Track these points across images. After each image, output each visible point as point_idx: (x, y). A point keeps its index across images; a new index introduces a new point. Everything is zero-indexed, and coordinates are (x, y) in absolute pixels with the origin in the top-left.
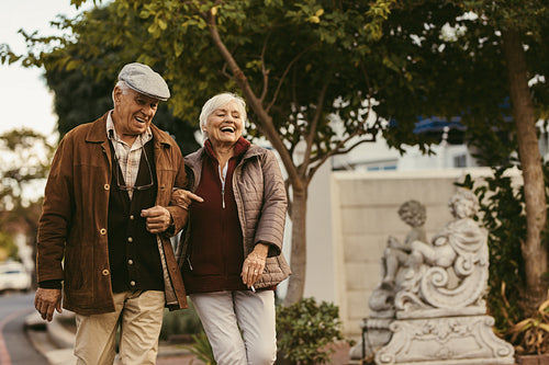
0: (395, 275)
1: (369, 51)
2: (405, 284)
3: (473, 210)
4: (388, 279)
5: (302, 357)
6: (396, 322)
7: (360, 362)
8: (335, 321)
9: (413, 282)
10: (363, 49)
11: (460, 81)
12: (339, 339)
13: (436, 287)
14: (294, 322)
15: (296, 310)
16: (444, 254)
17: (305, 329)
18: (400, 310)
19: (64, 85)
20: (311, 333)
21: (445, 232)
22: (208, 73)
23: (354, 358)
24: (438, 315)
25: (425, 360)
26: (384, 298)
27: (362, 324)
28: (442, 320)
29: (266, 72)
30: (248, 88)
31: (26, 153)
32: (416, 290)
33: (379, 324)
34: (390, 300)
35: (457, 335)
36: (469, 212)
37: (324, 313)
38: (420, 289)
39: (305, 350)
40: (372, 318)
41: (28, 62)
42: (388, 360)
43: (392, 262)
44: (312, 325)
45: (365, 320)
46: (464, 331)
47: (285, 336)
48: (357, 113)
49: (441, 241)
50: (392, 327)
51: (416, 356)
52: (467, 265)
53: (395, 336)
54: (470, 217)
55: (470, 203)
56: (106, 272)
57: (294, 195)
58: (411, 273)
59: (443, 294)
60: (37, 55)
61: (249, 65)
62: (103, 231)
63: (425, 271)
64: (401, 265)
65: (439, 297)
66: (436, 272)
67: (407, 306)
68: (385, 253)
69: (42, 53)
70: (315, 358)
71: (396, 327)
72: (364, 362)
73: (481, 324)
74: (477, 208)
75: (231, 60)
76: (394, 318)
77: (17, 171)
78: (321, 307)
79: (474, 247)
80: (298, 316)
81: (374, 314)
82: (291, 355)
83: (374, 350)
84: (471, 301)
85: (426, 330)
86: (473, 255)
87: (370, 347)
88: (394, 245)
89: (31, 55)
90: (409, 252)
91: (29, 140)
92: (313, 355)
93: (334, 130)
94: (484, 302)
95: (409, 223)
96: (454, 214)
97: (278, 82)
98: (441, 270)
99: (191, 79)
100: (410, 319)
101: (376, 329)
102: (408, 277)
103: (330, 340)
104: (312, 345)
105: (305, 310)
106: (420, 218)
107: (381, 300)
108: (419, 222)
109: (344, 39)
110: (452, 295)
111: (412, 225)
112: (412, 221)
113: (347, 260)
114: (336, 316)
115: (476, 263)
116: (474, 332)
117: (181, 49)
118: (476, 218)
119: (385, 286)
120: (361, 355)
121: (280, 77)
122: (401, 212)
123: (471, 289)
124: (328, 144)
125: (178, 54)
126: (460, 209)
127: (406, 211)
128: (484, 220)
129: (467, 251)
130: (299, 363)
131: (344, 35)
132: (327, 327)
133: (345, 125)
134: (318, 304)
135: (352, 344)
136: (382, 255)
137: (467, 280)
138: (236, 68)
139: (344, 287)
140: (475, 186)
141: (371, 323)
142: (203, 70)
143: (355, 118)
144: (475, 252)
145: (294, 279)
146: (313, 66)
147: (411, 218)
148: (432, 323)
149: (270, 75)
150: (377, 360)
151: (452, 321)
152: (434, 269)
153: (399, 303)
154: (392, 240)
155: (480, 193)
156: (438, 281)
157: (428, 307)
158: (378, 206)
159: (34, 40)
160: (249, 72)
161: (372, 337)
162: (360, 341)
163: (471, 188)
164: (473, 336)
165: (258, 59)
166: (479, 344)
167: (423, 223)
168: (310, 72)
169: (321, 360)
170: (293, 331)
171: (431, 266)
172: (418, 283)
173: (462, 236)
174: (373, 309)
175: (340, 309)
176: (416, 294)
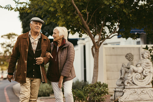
0: (124, 75)
1: (119, 7)
2: (128, 78)
3: (148, 56)
4: (122, 76)
5: (97, 100)
6: (125, 89)
7: (114, 101)
8: (107, 88)
9: (130, 77)
10: (117, 7)
11: (144, 17)
12: (108, 94)
13: (137, 79)
14: (94, 89)
15: (95, 85)
16: (140, 69)
17: (98, 91)
18: (126, 86)
19: (25, 19)
20: (100, 92)
21: (140, 62)
22: (70, 13)
23: (111, 100)
24: (138, 87)
25: (133, 101)
26: (121, 82)
27: (114, 90)
28: (139, 89)
29: (88, 13)
30: (82, 18)
31: (13, 40)
32: (131, 80)
33: (119, 90)
34: (123, 83)
35: (143, 93)
36: (147, 57)
37: (103, 86)
38: (132, 79)
39: (98, 97)
40: (117, 88)
41: (16, 10)
42: (122, 101)
43: (123, 71)
44: (100, 90)
45: (115, 89)
46: (146, 92)
47: (92, 93)
48: (113, 27)
49: (139, 65)
50: (124, 91)
51: (131, 100)
52: (146, 73)
53: (124, 94)
54: (148, 58)
55: (148, 54)
56: (25, 72)
57: (95, 51)
58: (130, 75)
59: (139, 81)
60: (19, 8)
61: (83, 11)
62: (26, 62)
63: (134, 74)
64: (126, 72)
65: (138, 82)
66: (137, 75)
67: (128, 85)
68: (121, 68)
69: (20, 7)
70: (100, 100)
71: (125, 91)
72: (115, 101)
73: (151, 90)
74: (150, 55)
75: (78, 9)
76: (124, 88)
77: (11, 45)
78: (103, 84)
79: (149, 67)
80: (96, 87)
81: (118, 87)
82: (94, 98)
83: (118, 98)
84: (148, 83)
85: (134, 92)
86: (149, 70)
87: (117, 97)
88: (124, 66)
89: (17, 8)
90: (129, 68)
91: (14, 36)
92: (100, 99)
93: (106, 32)
94: (151, 84)
95: (128, 60)
96: (143, 57)
97: (91, 16)
98: (139, 74)
99: (65, 15)
100: (129, 88)
101: (119, 91)
102: (128, 76)
103: (105, 94)
104: (100, 96)
105: (98, 85)
106: (132, 58)
107: (120, 83)
108: (132, 59)
109: (112, 3)
110: (142, 82)
111: (129, 60)
112: (130, 59)
113: (107, 71)
114: (107, 87)
115: (149, 72)
116: (149, 93)
117: (63, 6)
118: (149, 59)
119: (121, 79)
120: (114, 99)
121: (92, 15)
122: (126, 56)
123: (148, 80)
124: (104, 36)
125: (62, 7)
126: (145, 56)
127: (128, 56)
128: (151, 59)
129: (147, 68)
130: (95, 101)
131: (112, 2)
132: (104, 90)
133: (109, 30)
134: (102, 83)
135: (112, 96)
136: (120, 69)
137: (147, 77)
138: (79, 12)
139: (106, 79)
140: (149, 49)
141: (117, 90)
142: (69, 12)
143: (112, 29)
144: (149, 69)
145: (95, 76)
146: (102, 12)
147: (129, 58)
148: (136, 90)
149: (89, 14)
150: (119, 101)
151: (142, 89)
152: (137, 74)
153: (126, 84)
154: (124, 65)
155: (150, 51)
156: (138, 77)
157: (135, 85)
158: (116, 55)
159: (18, 3)
160: (83, 13)
161: (117, 94)
162: (114, 95)
163: (148, 49)
164: (148, 94)
165: (85, 9)
166: (150, 97)
167: (133, 60)
168: (101, 14)
169: (102, 100)
170: (94, 91)
171: (136, 73)
172: (132, 78)
173: (145, 64)
174: (118, 86)
175: (108, 85)
176: (131, 81)
